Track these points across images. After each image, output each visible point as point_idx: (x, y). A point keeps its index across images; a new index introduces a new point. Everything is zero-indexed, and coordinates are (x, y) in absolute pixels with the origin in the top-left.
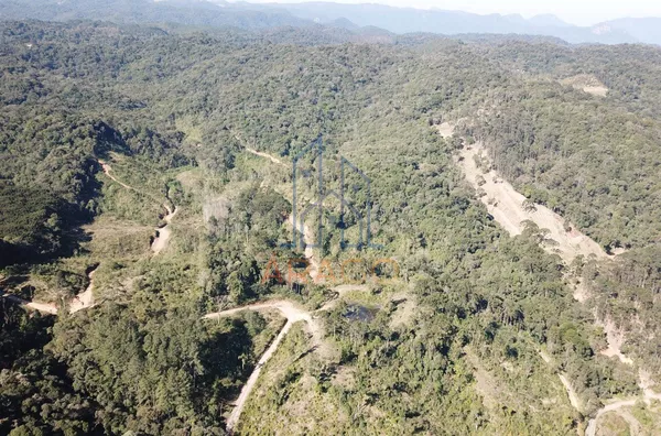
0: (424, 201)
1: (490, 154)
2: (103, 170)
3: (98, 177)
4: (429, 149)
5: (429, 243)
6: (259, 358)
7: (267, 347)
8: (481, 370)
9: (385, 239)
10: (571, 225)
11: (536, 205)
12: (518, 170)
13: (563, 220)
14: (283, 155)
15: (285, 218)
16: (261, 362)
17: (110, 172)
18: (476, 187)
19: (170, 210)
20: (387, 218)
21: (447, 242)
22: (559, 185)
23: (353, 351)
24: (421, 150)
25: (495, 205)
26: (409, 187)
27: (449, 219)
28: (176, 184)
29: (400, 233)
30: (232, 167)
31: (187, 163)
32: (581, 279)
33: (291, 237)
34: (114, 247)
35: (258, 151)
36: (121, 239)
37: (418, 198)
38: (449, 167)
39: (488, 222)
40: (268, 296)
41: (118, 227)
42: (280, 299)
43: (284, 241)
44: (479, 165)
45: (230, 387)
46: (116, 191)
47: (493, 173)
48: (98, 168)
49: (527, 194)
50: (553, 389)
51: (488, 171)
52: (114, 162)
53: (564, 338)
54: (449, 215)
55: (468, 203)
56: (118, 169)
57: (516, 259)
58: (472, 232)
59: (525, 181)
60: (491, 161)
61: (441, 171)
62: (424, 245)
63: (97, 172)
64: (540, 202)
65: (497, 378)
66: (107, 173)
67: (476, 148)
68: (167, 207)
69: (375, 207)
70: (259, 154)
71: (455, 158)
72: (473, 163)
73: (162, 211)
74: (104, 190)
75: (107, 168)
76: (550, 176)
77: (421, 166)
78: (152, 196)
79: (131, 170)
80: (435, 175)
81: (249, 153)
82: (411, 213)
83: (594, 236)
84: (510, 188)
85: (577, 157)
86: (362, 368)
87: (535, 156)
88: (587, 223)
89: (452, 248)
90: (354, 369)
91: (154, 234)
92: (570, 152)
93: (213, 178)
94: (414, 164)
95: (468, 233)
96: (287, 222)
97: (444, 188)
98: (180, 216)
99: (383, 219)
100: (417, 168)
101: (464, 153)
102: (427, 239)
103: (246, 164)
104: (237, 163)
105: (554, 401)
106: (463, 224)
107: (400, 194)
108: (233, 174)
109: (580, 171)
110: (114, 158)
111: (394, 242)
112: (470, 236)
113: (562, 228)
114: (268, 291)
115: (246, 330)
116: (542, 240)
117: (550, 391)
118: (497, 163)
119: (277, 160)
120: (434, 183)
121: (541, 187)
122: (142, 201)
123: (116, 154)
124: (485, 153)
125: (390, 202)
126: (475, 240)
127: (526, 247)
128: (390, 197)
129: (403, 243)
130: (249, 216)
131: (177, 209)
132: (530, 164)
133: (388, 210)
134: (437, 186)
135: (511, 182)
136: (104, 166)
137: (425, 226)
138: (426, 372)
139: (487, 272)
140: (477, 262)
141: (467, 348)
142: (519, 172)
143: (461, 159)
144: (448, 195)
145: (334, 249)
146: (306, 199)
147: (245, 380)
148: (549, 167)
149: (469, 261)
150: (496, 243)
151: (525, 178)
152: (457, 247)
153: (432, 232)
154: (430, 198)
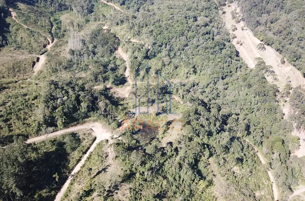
0: (198, 44)
1: (241, 10)
2: (11, 16)
3: (8, 20)
4: (205, 6)
5: (199, 72)
6: (72, 169)
7: (79, 160)
8: (218, 176)
9: (173, 68)
10: (285, 60)
11: (266, 46)
12: (257, 22)
13: (281, 56)
14: (121, 5)
15: (116, 49)
16: (73, 173)
17: (15, 17)
18: (231, 32)
19: (50, 42)
20: (175, 54)
21: (209, 71)
22: (280, 32)
23: (133, 169)
24: (200, 7)
25: (241, 44)
26: (190, 34)
27: (212, 57)
28: (57, 24)
29: (181, 63)
30: (92, 12)
31: (67, 9)
32: (288, 99)
33: (118, 62)
34: (9, 69)
35: (108, 2)
36: (14, 64)
37: (195, 41)
38: (216, 18)
39: (236, 58)
40: (86, 120)
41: (14, 55)
42: (94, 121)
43: (113, 66)
44: (234, 17)
45: (47, 196)
46: (17, 30)
47: (242, 24)
48: (8, 14)
49: (261, 38)
50: (263, 184)
51: (239, 22)
52: (20, 9)
53: (274, 147)
54: (212, 54)
55: (224, 45)
56: (21, 14)
57: (250, 86)
58: (225, 65)
59: (260, 30)
60: (242, 15)
61: (211, 22)
62: (195, 72)
63: (7, 17)
64: (268, 44)
65: (228, 182)
66: (13, 18)
67: (234, 6)
68: (49, 40)
69: (168, 47)
70: (109, 4)
71: (220, 12)
72: (231, 16)
73: (45, 43)
74: (10, 28)
75: (14, 14)
76: (276, 27)
77: (199, 19)
78: (41, 32)
79: (30, 15)
80: (206, 25)
81: (102, 3)
82: (189, 52)
83: (298, 67)
84: (251, 34)
85: (294, 14)
86: (137, 184)
87: (268, 12)
88: (295, 59)
89: (212, 76)
90: (131, 185)
91: (35, 60)
92: (290, 11)
93: (80, 19)
94: (195, 17)
95: (222, 66)
96: (116, 52)
97: (211, 35)
98: (56, 46)
99: (172, 54)
100: (196, 20)
101: (226, 9)
102: (197, 69)
103: (101, 10)
104: (95, 9)
105: (263, 193)
106: (219, 60)
107: (184, 38)
108: (91, 17)
109: (294, 23)
110: (20, 7)
111: (178, 69)
112: (223, 68)
113: (280, 61)
114: (87, 116)
115: (65, 150)
116: (267, 71)
117: (261, 185)
118: (245, 17)
119: (118, 8)
120: (205, 31)
121: (270, 35)
122: (33, 36)
123: (21, 4)
124: (238, 10)
125: (177, 44)
126: (227, 71)
127: (257, 78)
128: (178, 40)
129: (183, 70)
130: (95, 47)
131: (56, 40)
132: (265, 18)
133: (176, 49)
134: (207, 33)
135: (252, 30)
136: (12, 13)
137: (197, 60)
138: (181, 181)
139: (231, 95)
140: (226, 86)
141: (211, 159)
142: (258, 23)
143: (224, 13)
144: (213, 39)
145: (142, 73)
146: (129, 38)
147: (58, 189)
148: (276, 20)
149: (220, 85)
150: (239, 73)
151: (261, 28)
152: (215, 75)
153: (200, 65)
154: (202, 42)
